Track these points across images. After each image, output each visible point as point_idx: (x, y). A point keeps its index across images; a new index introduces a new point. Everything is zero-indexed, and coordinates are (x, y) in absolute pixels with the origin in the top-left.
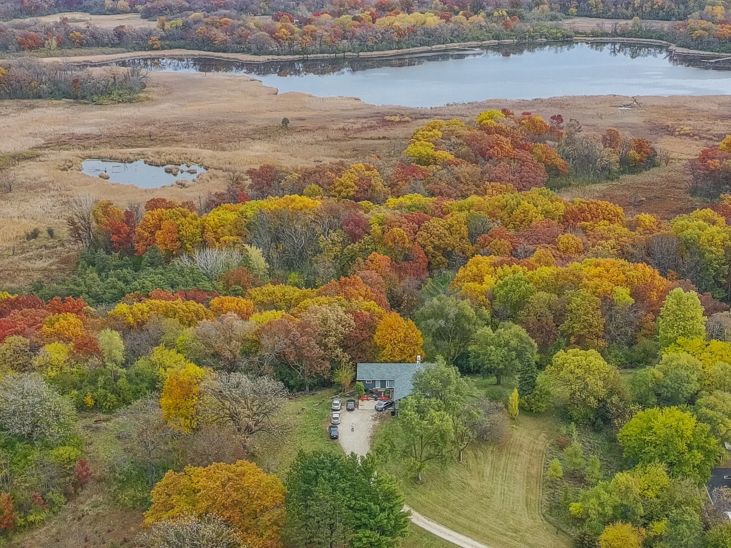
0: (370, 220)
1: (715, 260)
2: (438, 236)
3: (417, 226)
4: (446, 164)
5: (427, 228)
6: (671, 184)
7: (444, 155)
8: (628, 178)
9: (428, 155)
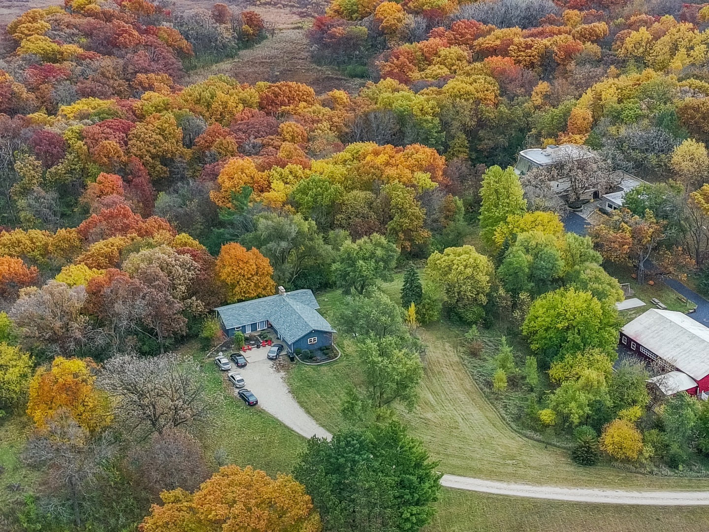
0: (64, 136)
1: (433, 128)
2: (153, 143)
3: (124, 135)
4: (79, 59)
5: (138, 137)
6: (291, 56)
7: (73, 49)
8: (246, 54)
9: (53, 50)
